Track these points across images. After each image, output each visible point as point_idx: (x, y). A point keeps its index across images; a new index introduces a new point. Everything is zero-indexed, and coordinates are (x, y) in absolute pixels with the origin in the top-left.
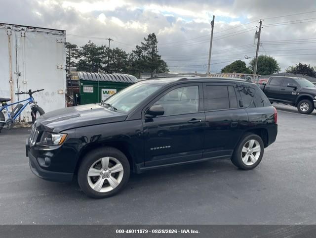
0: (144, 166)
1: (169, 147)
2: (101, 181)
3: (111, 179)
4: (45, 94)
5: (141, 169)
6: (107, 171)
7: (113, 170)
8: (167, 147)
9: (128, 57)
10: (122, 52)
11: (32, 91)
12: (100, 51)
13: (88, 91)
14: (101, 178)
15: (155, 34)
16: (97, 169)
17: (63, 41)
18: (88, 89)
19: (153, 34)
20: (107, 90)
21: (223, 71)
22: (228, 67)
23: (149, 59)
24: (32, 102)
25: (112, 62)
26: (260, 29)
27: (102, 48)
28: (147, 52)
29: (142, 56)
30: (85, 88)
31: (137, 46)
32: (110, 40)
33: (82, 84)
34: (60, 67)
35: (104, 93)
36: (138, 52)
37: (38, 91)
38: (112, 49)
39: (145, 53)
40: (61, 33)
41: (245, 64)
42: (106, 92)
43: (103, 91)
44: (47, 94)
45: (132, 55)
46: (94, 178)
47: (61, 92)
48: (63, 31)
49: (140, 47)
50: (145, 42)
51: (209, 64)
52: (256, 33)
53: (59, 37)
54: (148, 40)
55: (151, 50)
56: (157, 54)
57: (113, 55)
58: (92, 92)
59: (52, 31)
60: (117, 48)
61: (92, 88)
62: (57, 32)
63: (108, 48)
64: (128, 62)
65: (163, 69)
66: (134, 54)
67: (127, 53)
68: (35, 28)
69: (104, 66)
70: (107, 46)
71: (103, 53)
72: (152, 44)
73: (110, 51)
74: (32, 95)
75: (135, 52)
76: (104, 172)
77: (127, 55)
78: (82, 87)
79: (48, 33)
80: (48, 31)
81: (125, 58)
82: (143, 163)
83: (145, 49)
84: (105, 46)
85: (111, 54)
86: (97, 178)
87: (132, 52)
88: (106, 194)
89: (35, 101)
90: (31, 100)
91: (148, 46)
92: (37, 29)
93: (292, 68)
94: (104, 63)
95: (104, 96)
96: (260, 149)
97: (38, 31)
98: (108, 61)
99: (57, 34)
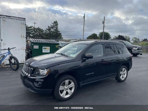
0: (83, 83)
1: (93, 73)
2: (65, 92)
3: (69, 91)
4: (15, 50)
5: (82, 85)
6: (67, 87)
7: (70, 86)
8: (92, 73)
9: (44, 31)
10: (41, 29)
11: (10, 48)
12: (30, 29)
13: (36, 48)
14: (65, 91)
15: (57, 21)
16: (63, 86)
17: (24, 23)
18: (36, 47)
19: (56, 21)
20: (45, 47)
21: (88, 38)
22: (90, 36)
23: (55, 32)
24: (10, 54)
25: (36, 34)
26: (104, 20)
27: (31, 27)
28: (53, 29)
29: (51, 31)
30: (34, 46)
31: (48, 27)
32: (35, 23)
33: (33, 44)
34: (23, 36)
35: (44, 49)
36: (49, 29)
37: (13, 48)
38: (36, 28)
39: (52, 30)
40: (24, 20)
41: (97, 35)
42: (45, 48)
43: (43, 48)
44: (16, 50)
45: (46, 30)
46: (61, 91)
47: (23, 49)
48: (24, 19)
49: (50, 27)
50: (52, 25)
51: (83, 35)
52: (103, 22)
53: (22, 22)
54: (54, 24)
55: (55, 29)
56: (58, 30)
57: (36, 30)
58: (38, 48)
59: (19, 18)
60: (38, 27)
61: (38, 46)
62: (22, 19)
63: (34, 27)
64: (44, 34)
65: (60, 37)
66: (47, 30)
67: (43, 30)
68: (10, 17)
69: (32, 35)
70: (34, 26)
71: (31, 30)
72: (55, 26)
73: (35, 29)
74: (10, 50)
75: (48, 29)
76: (66, 87)
77: (43, 31)
78: (33, 46)
79: (17, 19)
80: (17, 18)
81: (43, 32)
82: (82, 82)
83: (52, 28)
84: (32, 26)
85: (35, 30)
86: (63, 91)
87: (46, 29)
88: (67, 99)
89: (11, 53)
90: (9, 53)
91: (54, 26)
92: (11, 17)
93: (116, 37)
94: (32, 34)
95: (44, 50)
96: (126, 72)
97: (12, 18)
98: (34, 33)
99: (21, 20)
